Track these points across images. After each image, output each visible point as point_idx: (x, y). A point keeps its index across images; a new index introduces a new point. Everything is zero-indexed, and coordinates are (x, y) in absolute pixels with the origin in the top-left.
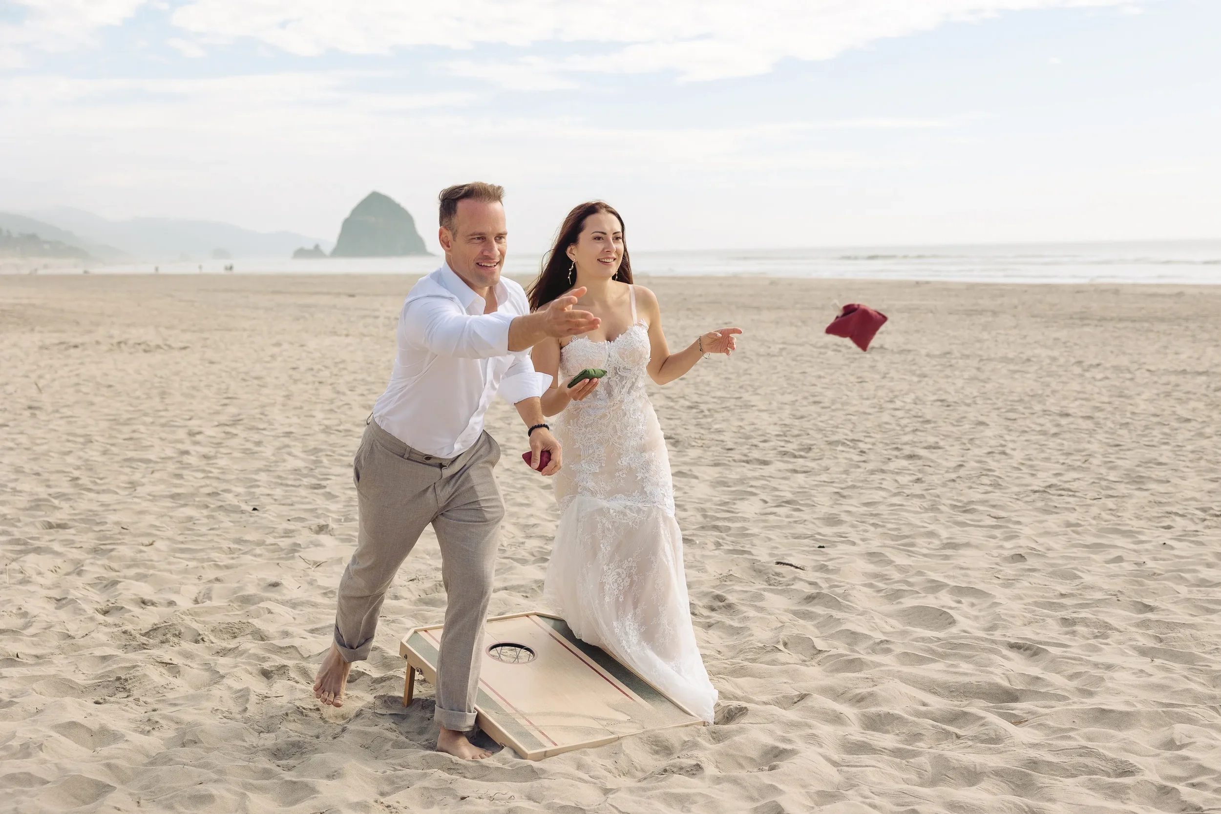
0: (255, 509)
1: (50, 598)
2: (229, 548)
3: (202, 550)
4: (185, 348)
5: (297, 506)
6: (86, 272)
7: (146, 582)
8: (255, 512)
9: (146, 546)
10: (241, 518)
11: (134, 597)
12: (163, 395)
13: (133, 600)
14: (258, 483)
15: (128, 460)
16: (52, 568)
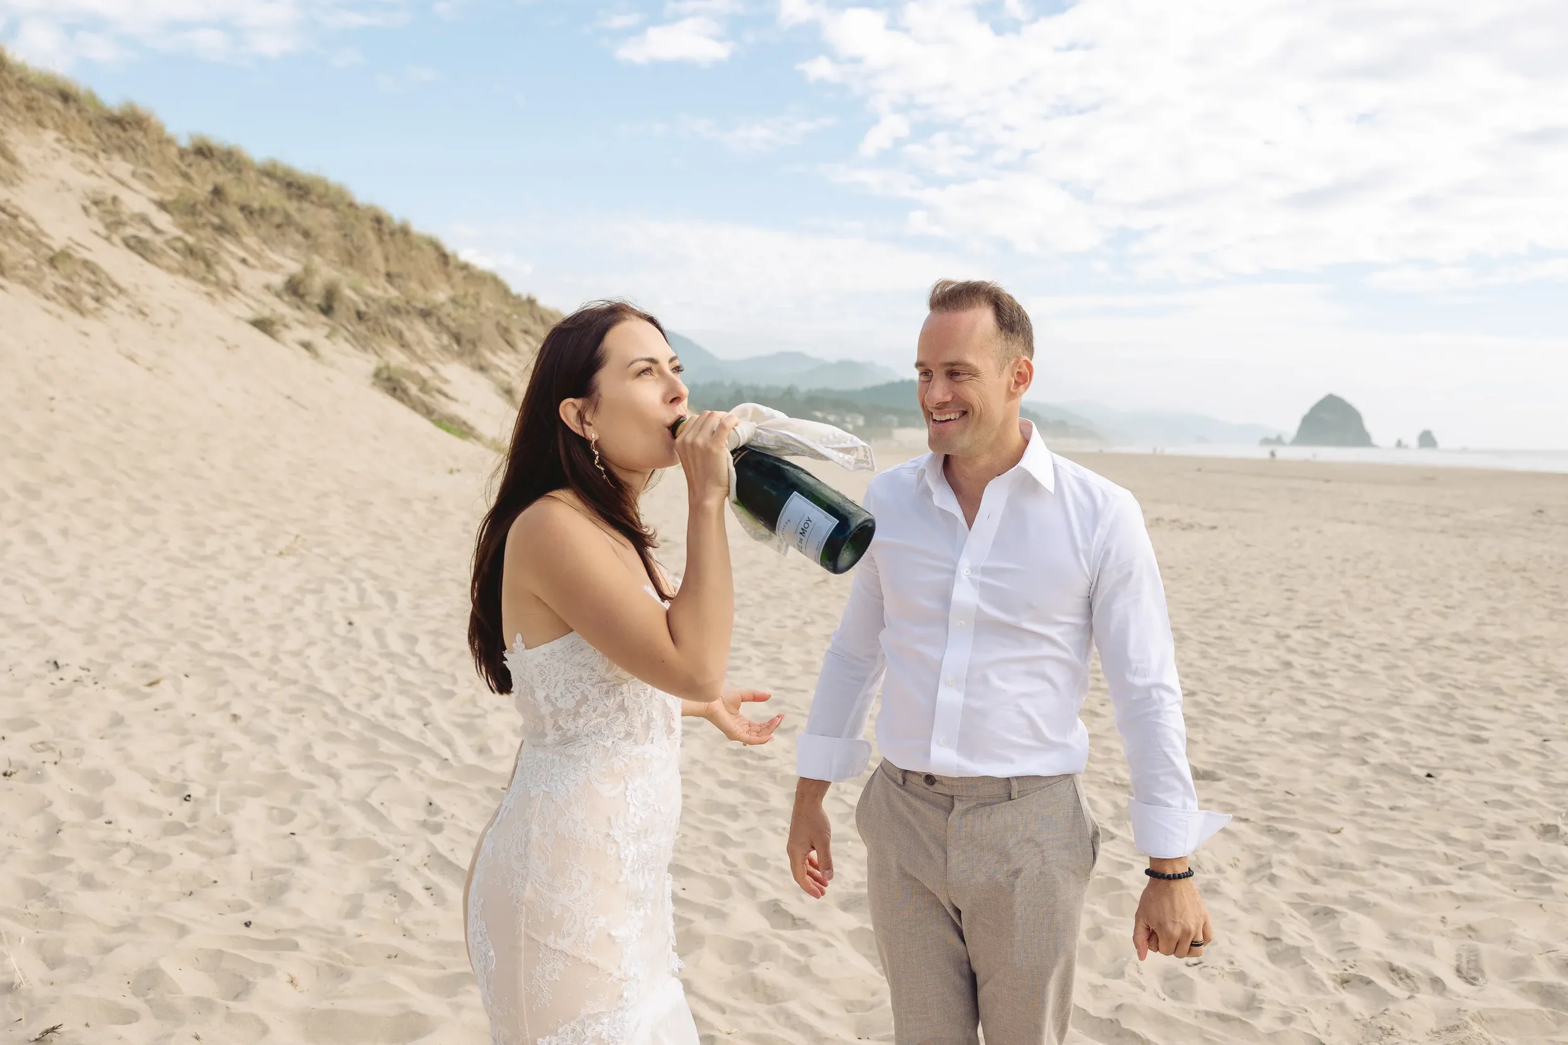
0: (1429, 776)
1: (1257, 934)
2: (1446, 854)
3: (1407, 852)
4: (1214, 528)
5: (1478, 776)
6: (1101, 451)
7: (1369, 915)
8: (1429, 779)
9: (1333, 833)
10: (1420, 789)
11: (1377, 959)
12: (1224, 582)
13: (1377, 964)
14: (1399, 724)
15: (1232, 668)
16: (1232, 862)
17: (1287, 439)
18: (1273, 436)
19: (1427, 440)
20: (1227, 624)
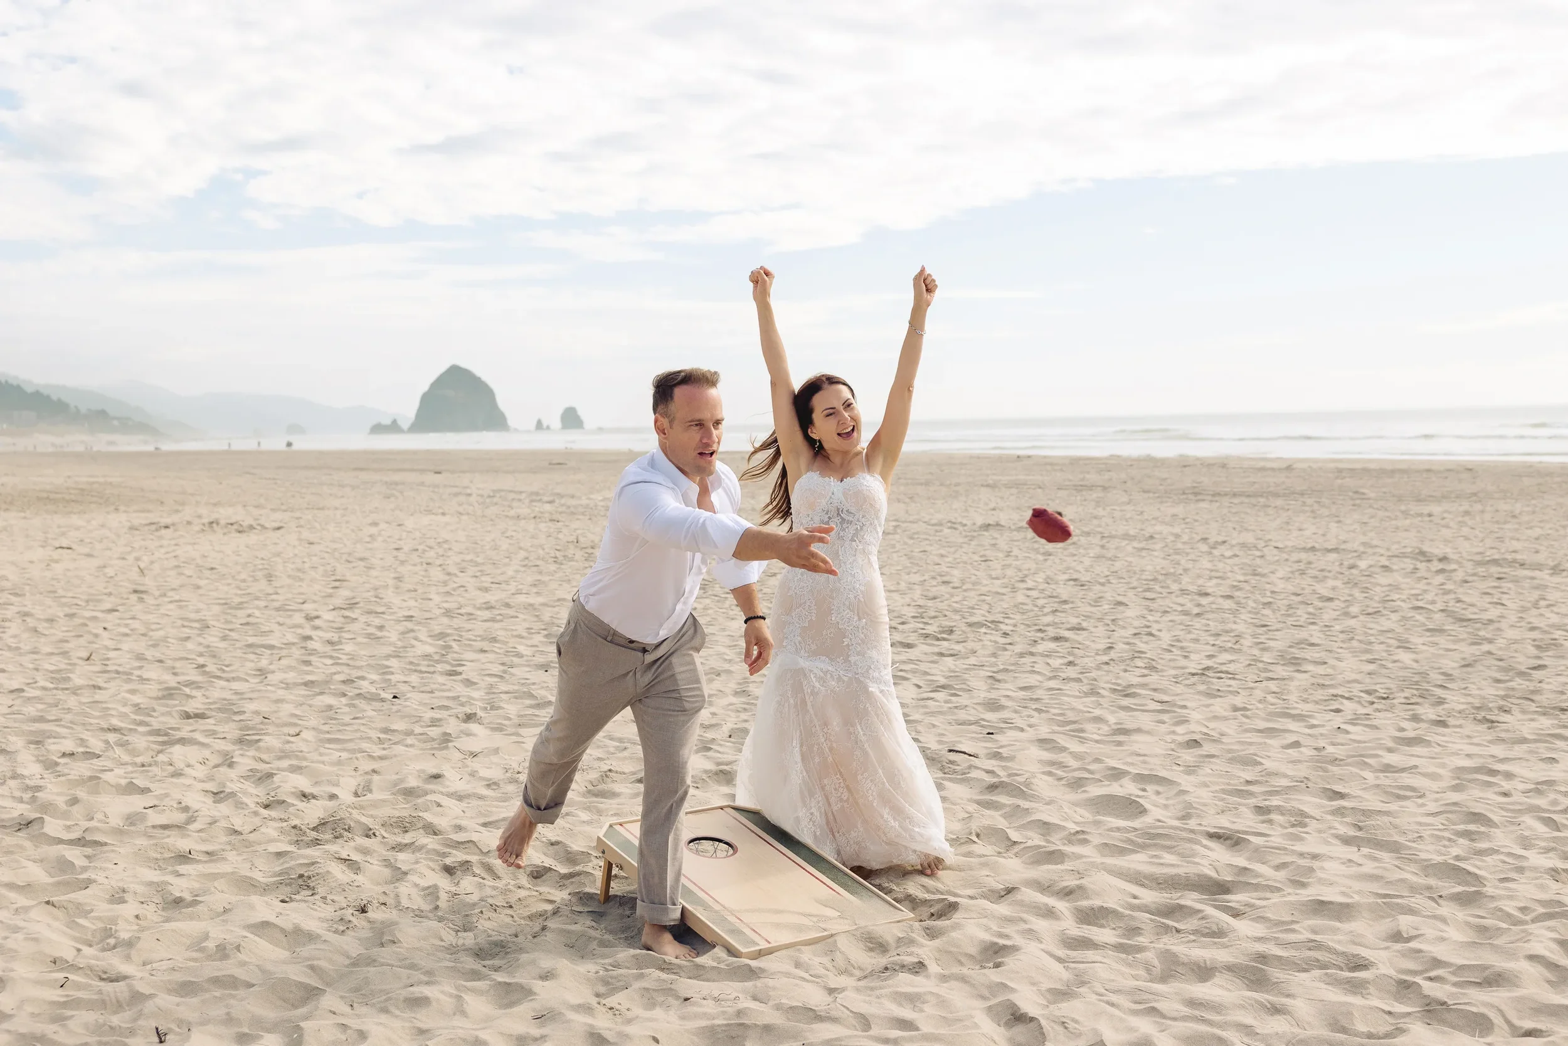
0: (395, 697)
1: (207, 791)
2: (378, 738)
3: (351, 740)
4: (279, 528)
5: (437, 694)
6: (157, 449)
7: (301, 774)
8: (396, 700)
9: (293, 736)
10: (383, 706)
11: (293, 790)
12: (269, 578)
13: (293, 793)
14: (391, 670)
15: (250, 646)
16: (201, 760)
17: (405, 425)
18: (387, 421)
19: (571, 419)
20: (257, 613)
